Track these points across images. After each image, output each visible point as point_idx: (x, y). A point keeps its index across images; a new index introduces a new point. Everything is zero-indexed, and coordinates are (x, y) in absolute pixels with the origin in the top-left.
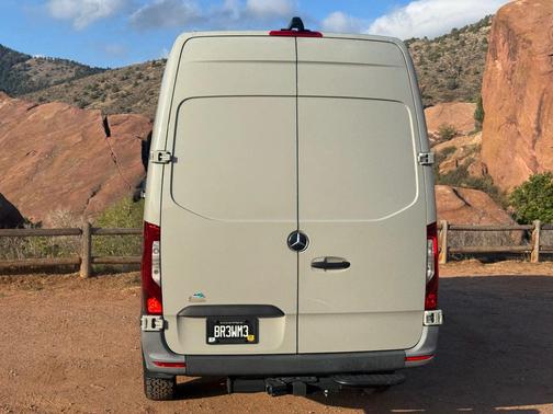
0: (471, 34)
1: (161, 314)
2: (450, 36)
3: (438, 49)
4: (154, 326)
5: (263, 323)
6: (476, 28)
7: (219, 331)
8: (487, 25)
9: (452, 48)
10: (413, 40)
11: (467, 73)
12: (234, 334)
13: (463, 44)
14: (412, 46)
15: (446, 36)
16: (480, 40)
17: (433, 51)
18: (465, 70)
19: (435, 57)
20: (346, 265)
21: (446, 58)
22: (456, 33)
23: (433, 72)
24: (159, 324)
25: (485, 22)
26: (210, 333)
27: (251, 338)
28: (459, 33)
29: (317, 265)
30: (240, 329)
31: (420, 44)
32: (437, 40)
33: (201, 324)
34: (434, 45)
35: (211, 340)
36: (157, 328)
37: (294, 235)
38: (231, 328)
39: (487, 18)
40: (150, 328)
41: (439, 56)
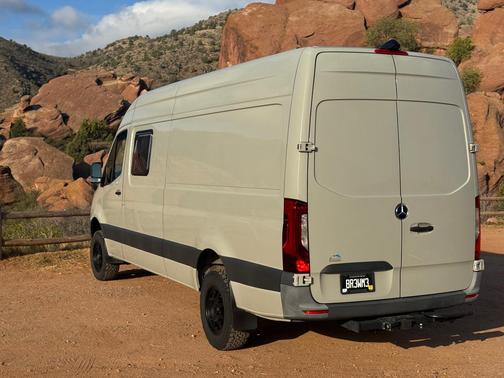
0: (188, 36)
1: (309, 272)
2: (170, 36)
3: (160, 47)
4: (304, 282)
5: (378, 275)
6: (192, 31)
7: (349, 283)
8: (202, 29)
9: (172, 47)
10: (137, 38)
11: (186, 70)
12: (359, 285)
13: (182, 44)
14: (136, 43)
15: (166, 36)
16: (196, 42)
17: (156, 48)
18: (184, 67)
19: (158, 54)
20: (430, 229)
21: (167, 55)
22: (175, 34)
23: (156, 68)
24: (308, 281)
25: (199, 26)
26: (343, 286)
27: (371, 288)
28: (177, 34)
29: (414, 230)
30: (363, 281)
31: (142, 42)
32: (159, 39)
33: (336, 278)
34: (156, 43)
35: (345, 290)
36: (307, 284)
37: (399, 207)
38: (357, 280)
39: (201, 23)
40: (301, 284)
41: (162, 54)
